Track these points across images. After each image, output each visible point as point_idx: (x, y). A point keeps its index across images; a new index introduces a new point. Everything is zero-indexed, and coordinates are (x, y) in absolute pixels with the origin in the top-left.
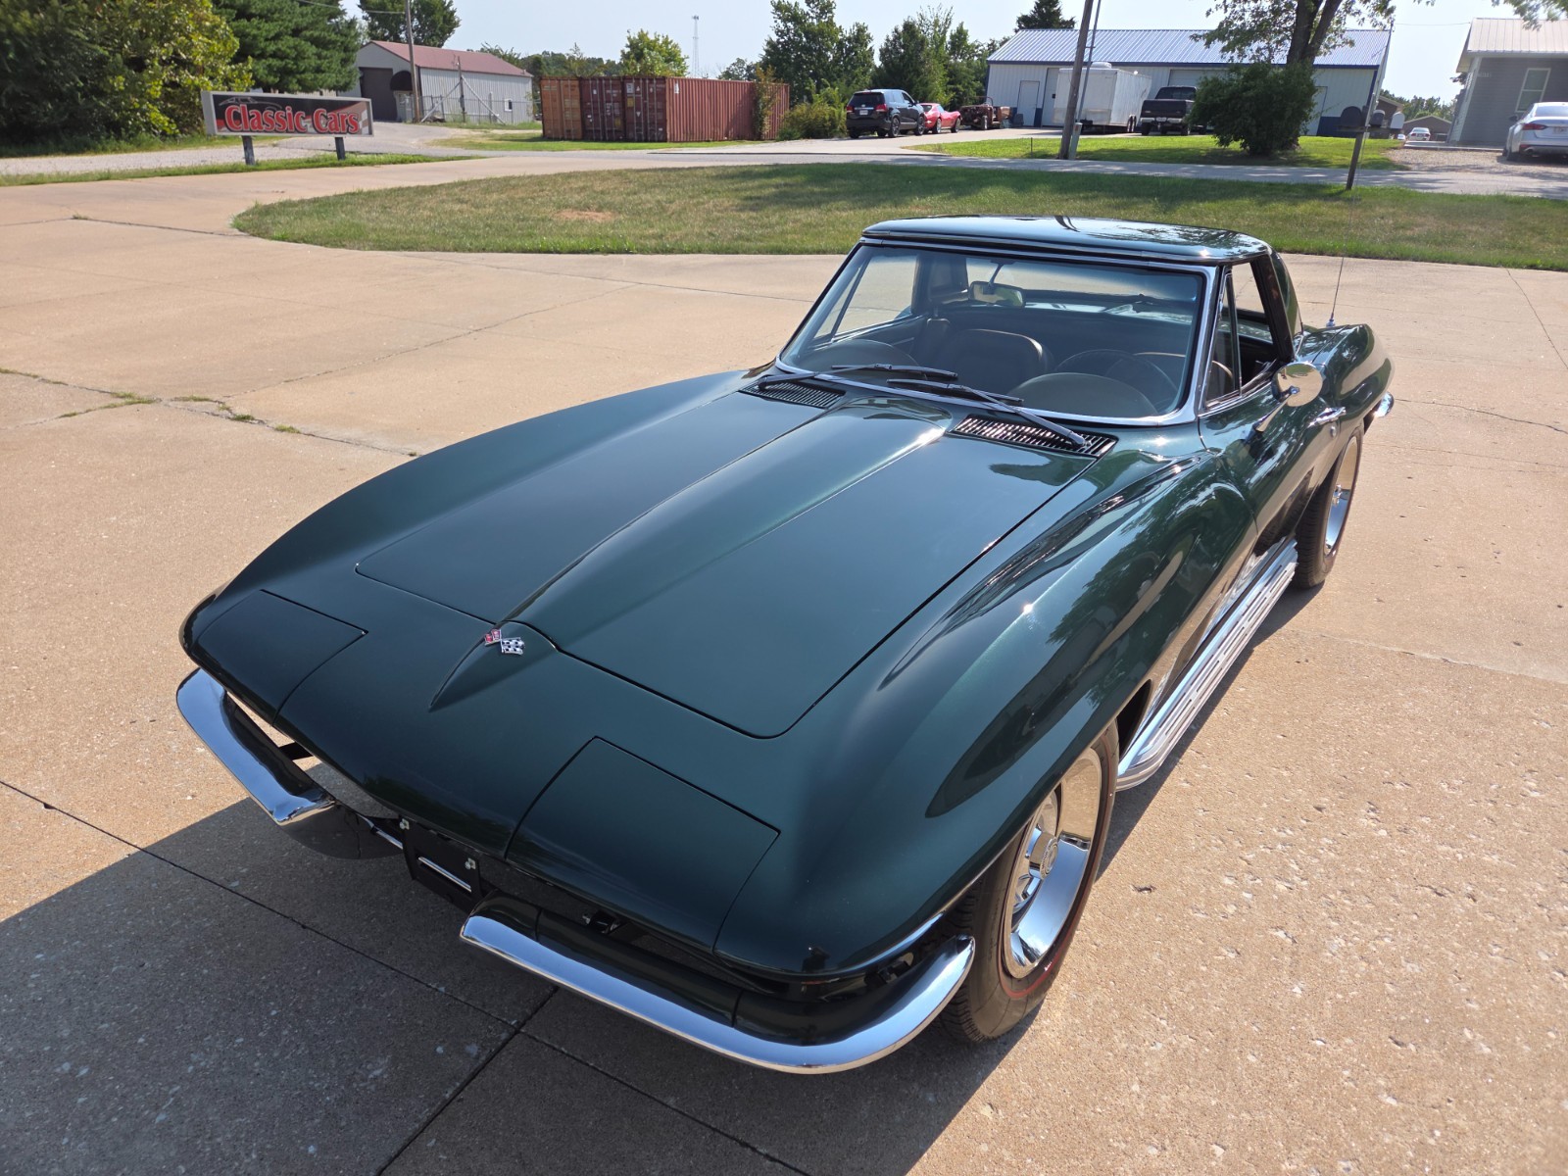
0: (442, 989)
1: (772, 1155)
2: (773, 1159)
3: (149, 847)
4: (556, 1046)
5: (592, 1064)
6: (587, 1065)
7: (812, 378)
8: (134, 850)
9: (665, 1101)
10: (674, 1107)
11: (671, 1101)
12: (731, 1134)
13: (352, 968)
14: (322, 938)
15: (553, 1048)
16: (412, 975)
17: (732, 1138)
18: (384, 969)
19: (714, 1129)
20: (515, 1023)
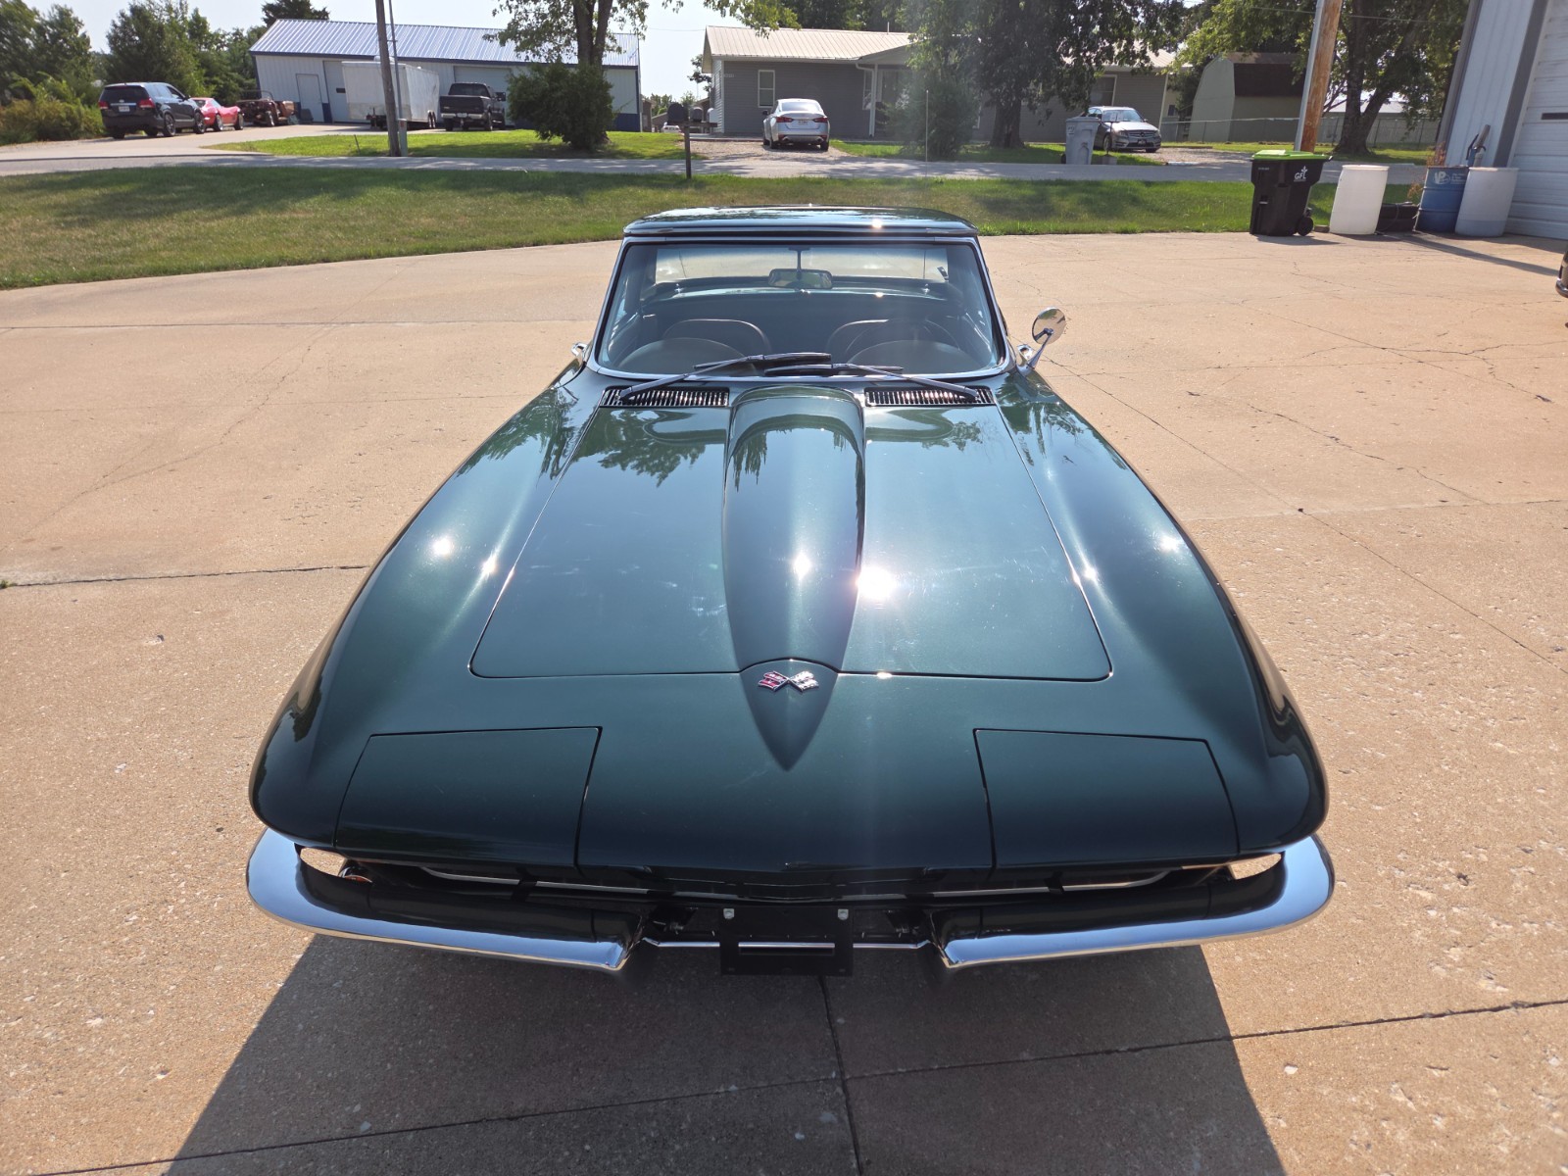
0: (733, 1088)
1: (1133, 1047)
2: (1136, 1050)
3: (181, 1152)
4: (891, 1071)
5: (936, 1067)
6: (931, 1070)
7: (682, 381)
8: (165, 1167)
9: (1021, 1058)
10: (1032, 1058)
11: (1025, 1055)
12: (1092, 1051)
13: (619, 1123)
14: (548, 1117)
15: (892, 1074)
16: (688, 1094)
17: (1096, 1053)
18: (654, 1104)
19: (1077, 1055)
20: (834, 1075)
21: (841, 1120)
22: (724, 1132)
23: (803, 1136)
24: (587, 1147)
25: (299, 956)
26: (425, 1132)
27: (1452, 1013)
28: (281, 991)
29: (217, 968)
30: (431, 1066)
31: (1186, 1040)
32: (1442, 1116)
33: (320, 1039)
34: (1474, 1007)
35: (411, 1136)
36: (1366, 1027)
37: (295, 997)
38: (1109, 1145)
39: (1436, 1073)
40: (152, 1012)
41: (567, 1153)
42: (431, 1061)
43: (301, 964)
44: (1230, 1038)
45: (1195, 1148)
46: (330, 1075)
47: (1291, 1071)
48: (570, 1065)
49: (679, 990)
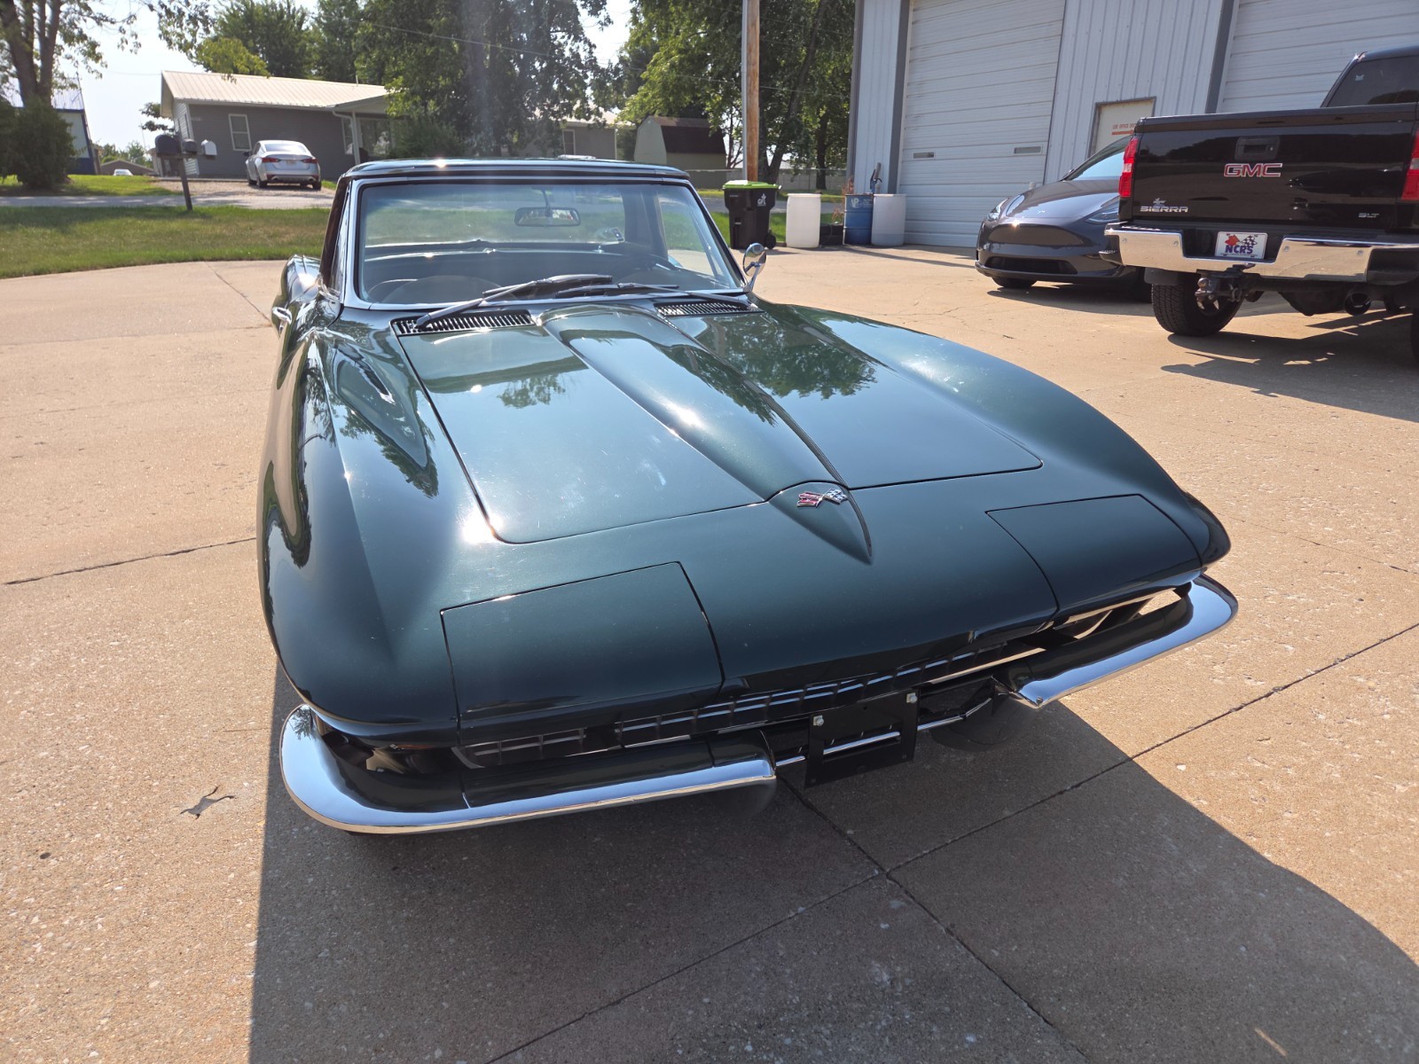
0: (801, 909)
1: (1074, 785)
2: (1077, 786)
4: (919, 855)
5: (950, 841)
6: (947, 844)
11: (1007, 813)
12: (1050, 795)
13: (720, 971)
14: (649, 990)
15: (921, 857)
16: (766, 927)
17: (1053, 796)
18: (741, 946)
19: (1042, 801)
20: (877, 872)
21: (909, 903)
22: (820, 945)
23: (887, 925)
24: (706, 1000)
25: (254, 943)
26: (532, 1047)
27: (1246, 705)
28: (255, 980)
29: (153, 985)
30: (493, 989)
31: (1104, 769)
32: (1290, 767)
33: (343, 1008)
34: (1255, 698)
35: (519, 1055)
36: (1204, 727)
37: (278, 981)
38: (1108, 853)
39: (1266, 743)
40: (94, 1054)
41: (690, 1012)
42: (489, 985)
43: (260, 951)
44: (1130, 759)
45: (1164, 836)
46: (381, 1035)
47: (1182, 768)
48: (637, 941)
49: (693, 851)
